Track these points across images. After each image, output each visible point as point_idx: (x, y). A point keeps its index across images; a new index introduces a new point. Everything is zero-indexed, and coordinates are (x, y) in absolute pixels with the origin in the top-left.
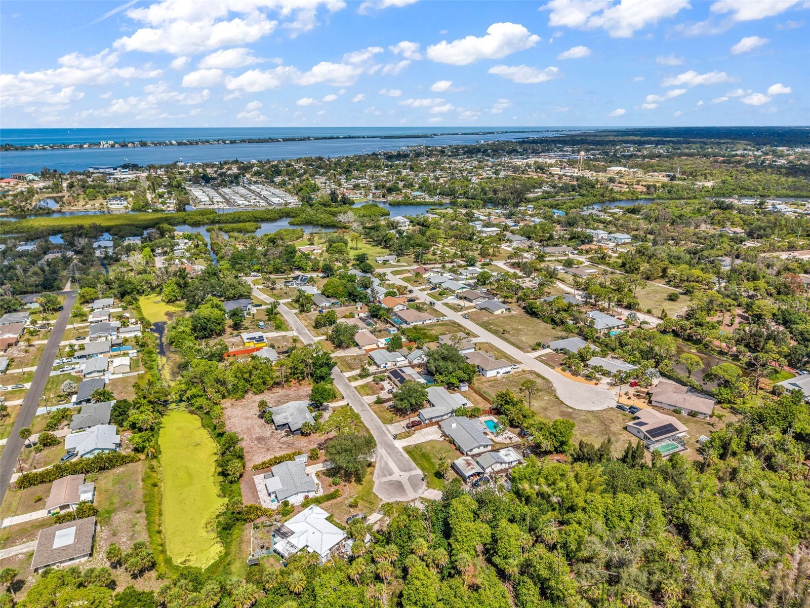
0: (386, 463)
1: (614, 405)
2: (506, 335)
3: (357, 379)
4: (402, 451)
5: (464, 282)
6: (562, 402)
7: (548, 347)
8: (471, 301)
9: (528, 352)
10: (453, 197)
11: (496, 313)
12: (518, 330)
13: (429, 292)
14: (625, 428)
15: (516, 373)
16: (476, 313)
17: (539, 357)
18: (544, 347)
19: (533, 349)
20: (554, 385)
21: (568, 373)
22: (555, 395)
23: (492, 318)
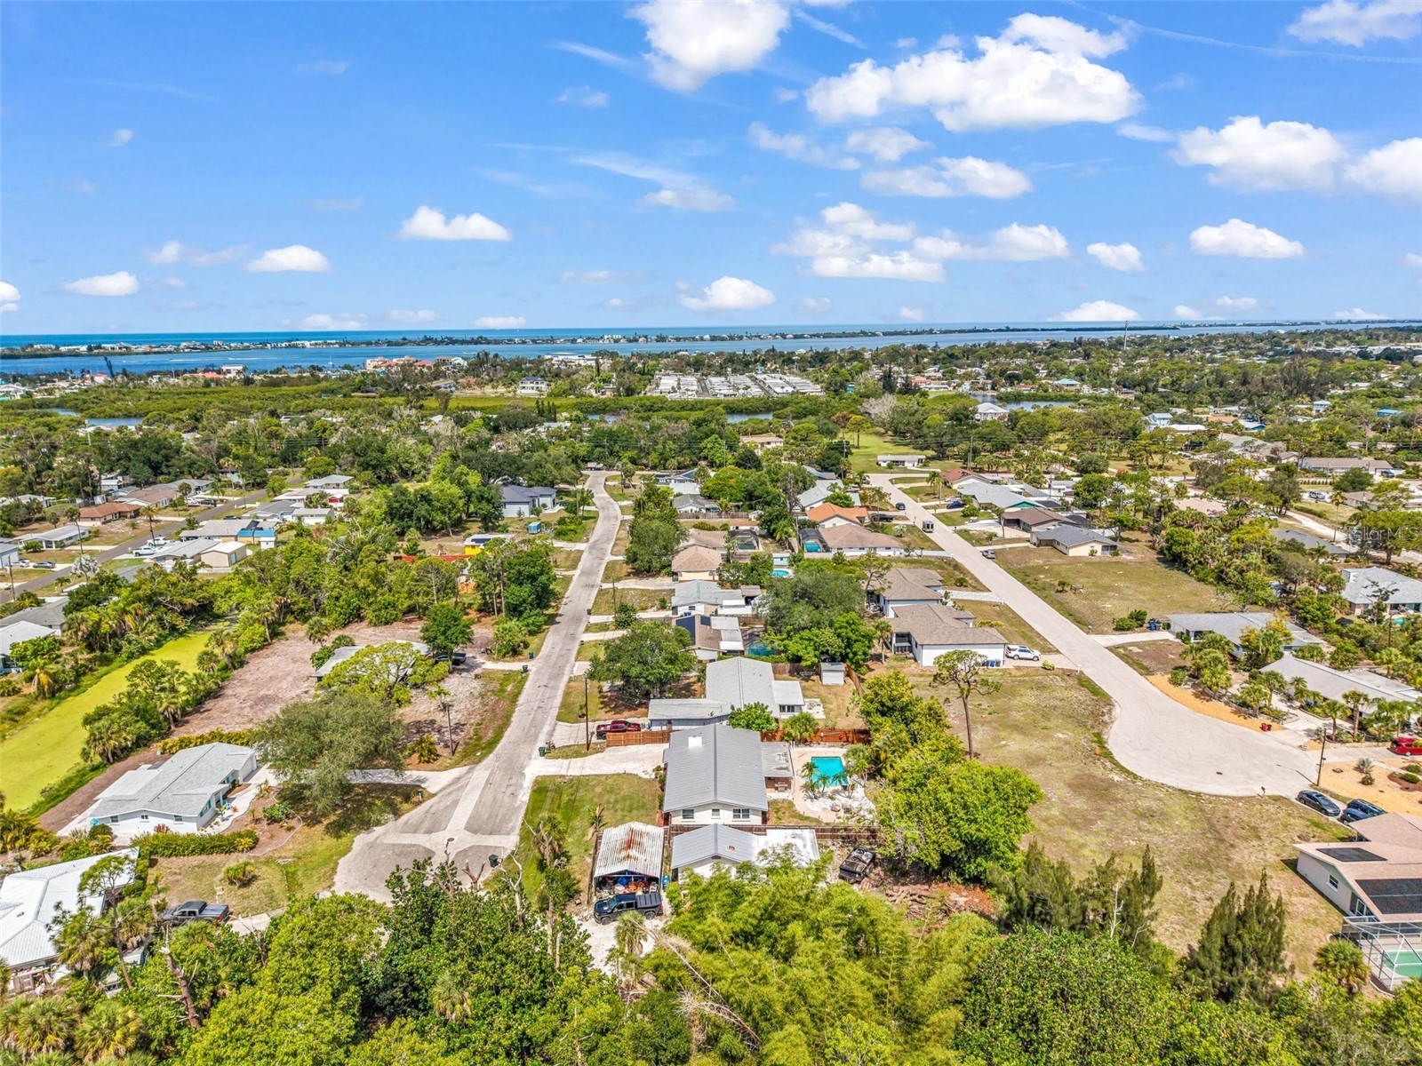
0: (455, 803)
1: (1292, 789)
2: (1069, 597)
3: (608, 629)
4: (528, 783)
5: (1045, 499)
6: (1108, 755)
7: (1168, 627)
8: (1027, 529)
9: (1102, 633)
10: (1143, 388)
11: (1073, 552)
12: (1110, 588)
13: (945, 510)
14: (1292, 864)
15: (1018, 668)
16: (1025, 551)
17: (1123, 646)
18: (1154, 626)
19: (1116, 629)
20: (1117, 711)
21: (1186, 691)
22: (1098, 735)
23: (1056, 561)
